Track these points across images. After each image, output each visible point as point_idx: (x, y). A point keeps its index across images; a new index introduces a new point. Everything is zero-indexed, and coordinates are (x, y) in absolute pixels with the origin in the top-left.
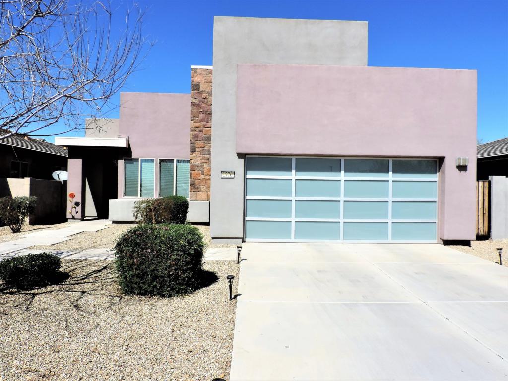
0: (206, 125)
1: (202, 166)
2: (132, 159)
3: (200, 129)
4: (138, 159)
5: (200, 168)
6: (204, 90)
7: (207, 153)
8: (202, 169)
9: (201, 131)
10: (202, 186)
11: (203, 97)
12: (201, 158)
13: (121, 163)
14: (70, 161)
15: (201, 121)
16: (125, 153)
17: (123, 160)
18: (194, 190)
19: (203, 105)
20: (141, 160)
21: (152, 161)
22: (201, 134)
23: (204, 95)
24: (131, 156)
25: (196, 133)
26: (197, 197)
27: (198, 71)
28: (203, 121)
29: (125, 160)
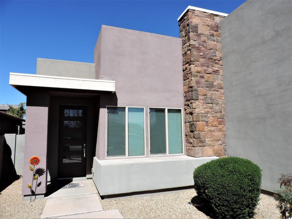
0: (206, 70)
1: (206, 116)
2: (117, 108)
3: (201, 75)
4: (125, 108)
5: (204, 119)
6: (203, 32)
7: (210, 101)
8: (206, 120)
9: (202, 77)
10: (207, 140)
11: (202, 40)
12: (205, 106)
13: (103, 113)
15: (202, 65)
16: (108, 99)
17: (106, 109)
18: (200, 144)
19: (203, 49)
20: (129, 108)
21: (142, 110)
22: (203, 80)
23: (203, 38)
24: (117, 105)
25: (197, 78)
26: (203, 152)
27: (196, 12)
28: (204, 66)
29: (108, 108)
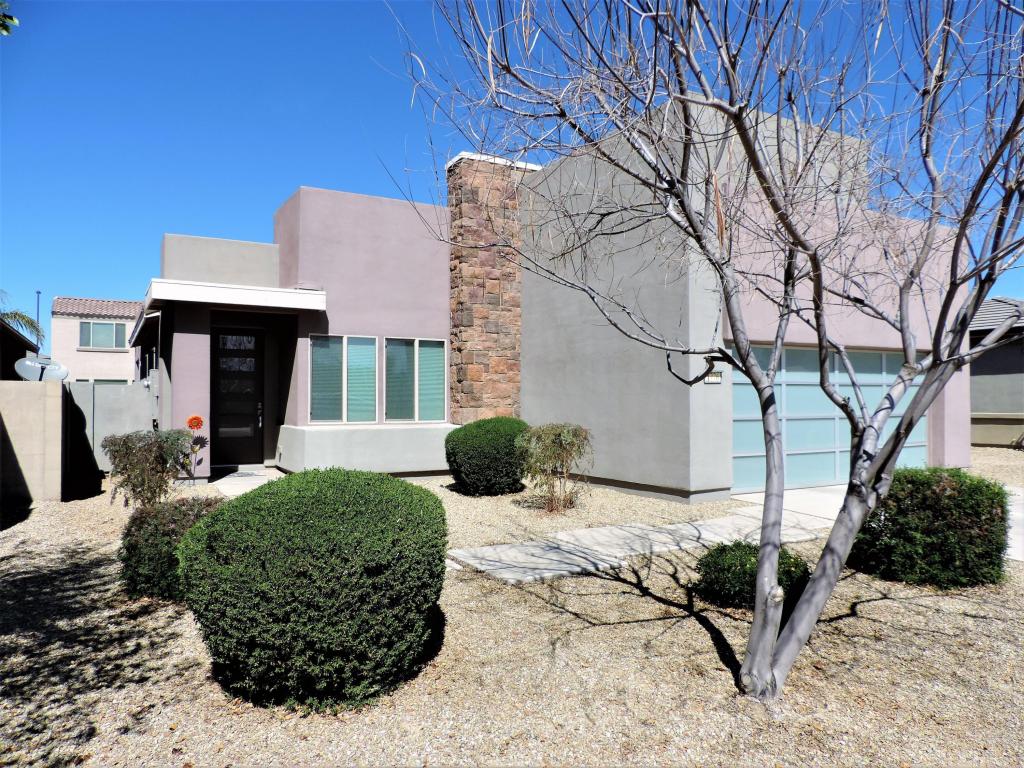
0: (490, 273)
1: (485, 355)
2: (328, 337)
3: (481, 281)
4: (341, 338)
5: (481, 359)
6: (486, 202)
7: (494, 329)
8: (485, 361)
9: (482, 286)
10: (485, 396)
12: (484, 338)
13: (304, 346)
14: (179, 339)
15: (483, 264)
16: (312, 322)
17: (309, 339)
18: (472, 404)
19: (485, 233)
20: (349, 338)
21: (372, 342)
22: (483, 292)
23: (486, 213)
24: (327, 332)
25: (473, 287)
29: (312, 338)
